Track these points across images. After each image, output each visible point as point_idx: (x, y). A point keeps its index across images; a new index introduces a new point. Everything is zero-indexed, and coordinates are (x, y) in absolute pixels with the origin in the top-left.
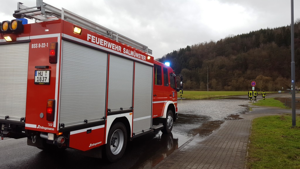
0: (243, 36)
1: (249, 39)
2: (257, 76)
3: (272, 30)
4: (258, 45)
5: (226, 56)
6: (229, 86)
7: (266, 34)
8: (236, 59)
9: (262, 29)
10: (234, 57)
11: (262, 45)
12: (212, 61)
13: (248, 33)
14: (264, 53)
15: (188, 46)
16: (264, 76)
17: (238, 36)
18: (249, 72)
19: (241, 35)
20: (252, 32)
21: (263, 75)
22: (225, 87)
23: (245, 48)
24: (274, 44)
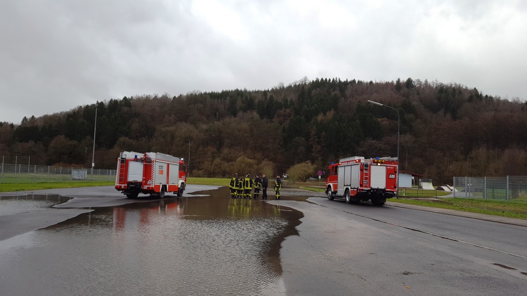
0: (213, 96)
1: (221, 101)
2: (238, 158)
4: (235, 114)
5: (192, 123)
6: (199, 169)
7: (244, 97)
8: (207, 130)
10: (204, 127)
11: (240, 114)
12: (172, 128)
13: (220, 92)
14: (245, 125)
15: (125, 97)
16: (246, 158)
17: (205, 93)
18: (226, 151)
19: (209, 93)
20: (225, 91)
21: (245, 156)
22: (194, 171)
23: (217, 113)
24: (255, 114)
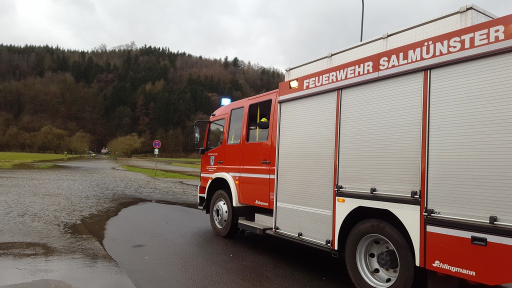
1: (24, 57)
2: (42, 127)
3: (63, 51)
4: (41, 74)
7: (55, 57)
9: (47, 46)
11: (49, 74)
13: (22, 47)
14: (54, 88)
16: (54, 128)
18: (26, 118)
19: (7, 46)
20: (30, 46)
21: (53, 126)
23: (17, 72)
24: (69, 77)
